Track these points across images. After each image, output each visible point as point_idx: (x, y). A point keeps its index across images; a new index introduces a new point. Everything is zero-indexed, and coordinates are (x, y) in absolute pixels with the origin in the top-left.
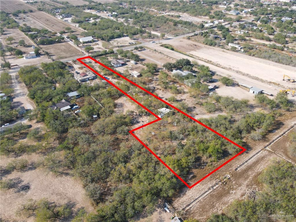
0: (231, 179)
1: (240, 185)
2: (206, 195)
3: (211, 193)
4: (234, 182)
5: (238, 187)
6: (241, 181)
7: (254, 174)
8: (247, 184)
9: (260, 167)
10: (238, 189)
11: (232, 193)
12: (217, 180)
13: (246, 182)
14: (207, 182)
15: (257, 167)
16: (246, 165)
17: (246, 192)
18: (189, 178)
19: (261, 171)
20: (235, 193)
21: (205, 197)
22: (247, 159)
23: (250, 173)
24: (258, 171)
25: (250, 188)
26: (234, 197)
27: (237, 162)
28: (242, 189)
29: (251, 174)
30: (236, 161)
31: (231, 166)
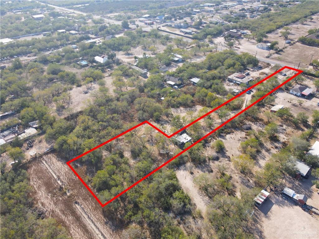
0: (65, 197)
1: (55, 204)
2: (51, 174)
3: (53, 178)
4: (61, 199)
5: (54, 202)
6: (61, 206)
7: (68, 222)
8: (56, 212)
9: (78, 233)
10: (51, 201)
11: (48, 195)
12: (67, 183)
13: (58, 211)
14: (68, 176)
15: (78, 229)
16: (82, 214)
17: (45, 208)
18: (76, 163)
19: (71, 232)
20: (48, 198)
21: (50, 173)
22: (94, 219)
23: (70, 218)
24: (72, 229)
25: (50, 213)
26: (43, 196)
27: (90, 207)
28: (50, 205)
29: (68, 219)
30: (92, 206)
31: (85, 199)
